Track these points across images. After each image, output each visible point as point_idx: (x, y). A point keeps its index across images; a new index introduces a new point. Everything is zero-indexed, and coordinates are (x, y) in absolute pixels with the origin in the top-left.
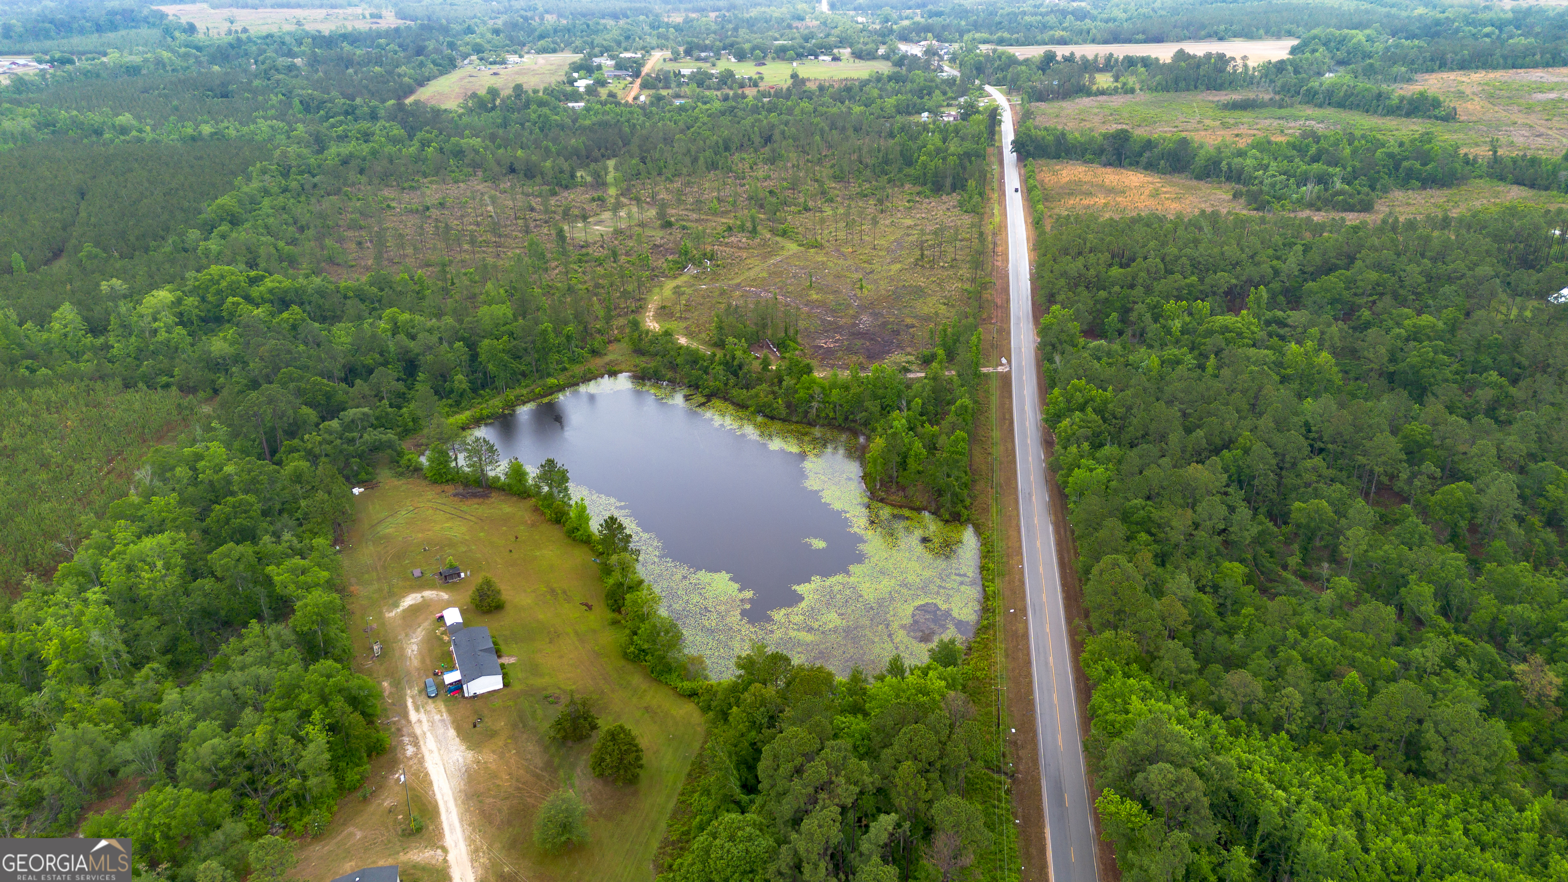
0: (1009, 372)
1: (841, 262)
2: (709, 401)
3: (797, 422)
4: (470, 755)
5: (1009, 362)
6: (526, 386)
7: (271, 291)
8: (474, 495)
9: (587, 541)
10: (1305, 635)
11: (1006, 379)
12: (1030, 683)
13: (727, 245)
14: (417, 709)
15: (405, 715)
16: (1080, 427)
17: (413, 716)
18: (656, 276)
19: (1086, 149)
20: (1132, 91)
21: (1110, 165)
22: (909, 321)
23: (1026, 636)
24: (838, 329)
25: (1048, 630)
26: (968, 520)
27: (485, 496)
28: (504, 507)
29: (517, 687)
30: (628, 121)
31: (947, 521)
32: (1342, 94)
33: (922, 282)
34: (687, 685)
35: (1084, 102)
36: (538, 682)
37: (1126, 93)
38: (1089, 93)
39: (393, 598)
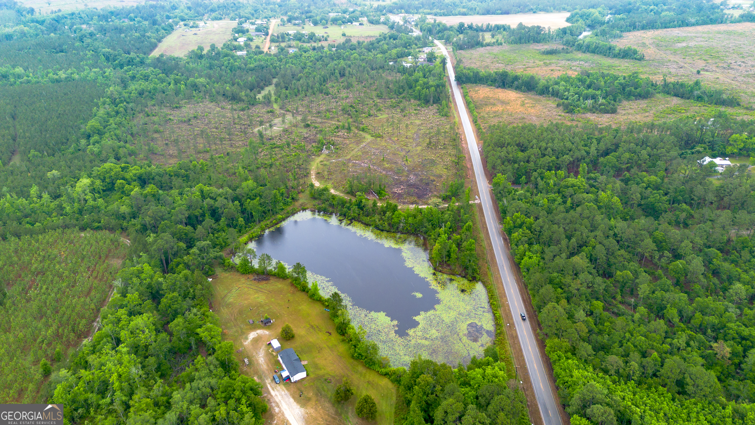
0: (481, 203)
1: (393, 145)
2: (352, 222)
3: (394, 232)
4: (303, 410)
5: (479, 198)
6: (268, 219)
7: (135, 175)
8: (263, 279)
9: (320, 300)
10: (632, 335)
11: (480, 206)
12: (524, 360)
13: (338, 136)
14: (273, 390)
15: (269, 393)
16: (523, 236)
17: (273, 393)
18: (310, 156)
19: (488, 79)
20: (501, 44)
21: (500, 87)
22: (432, 178)
23: (517, 337)
24: (401, 183)
25: (525, 334)
26: (479, 280)
27: (267, 280)
28: (279, 285)
29: (312, 376)
30: (272, 64)
31: (470, 281)
32: (593, 47)
33: (433, 157)
34: (383, 370)
35: (480, 50)
36: (321, 372)
37: (498, 45)
38: (482, 46)
39: (243, 334)
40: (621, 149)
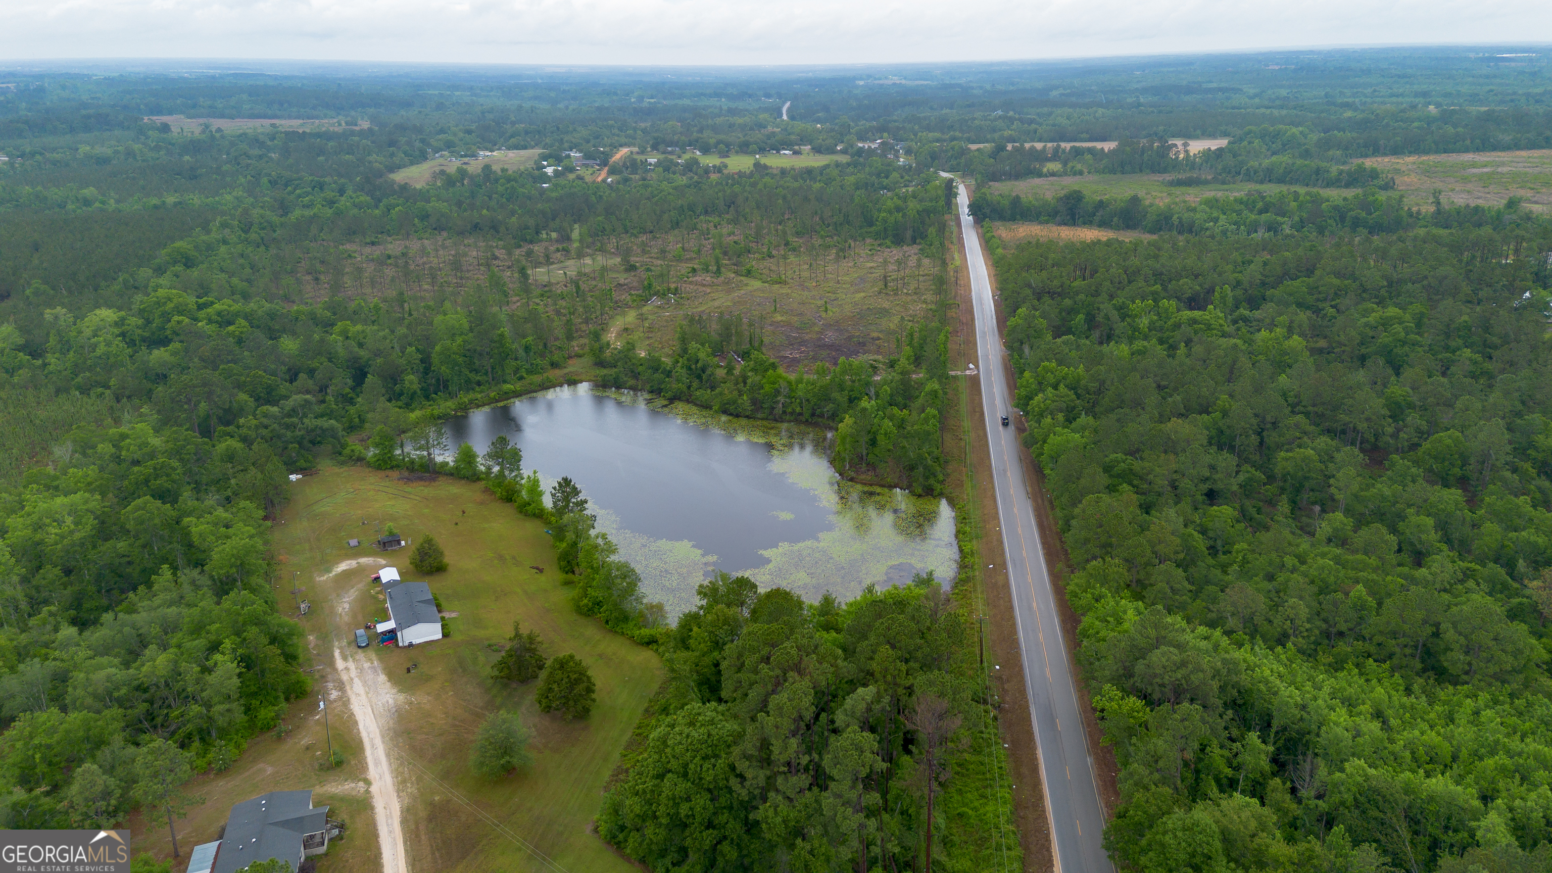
0: (978, 374)
1: (806, 293)
2: (671, 403)
3: (762, 419)
4: (401, 697)
5: (977, 367)
6: (481, 392)
7: (219, 314)
8: (421, 479)
9: (539, 515)
10: (1303, 562)
11: (975, 381)
12: (1014, 625)
13: (691, 283)
14: (345, 658)
15: (331, 663)
16: (1053, 401)
17: (340, 664)
18: (620, 307)
19: (1040, 213)
20: (1081, 173)
21: (1065, 224)
22: (875, 335)
23: (1007, 586)
24: (803, 343)
25: (1030, 580)
26: (941, 495)
27: (434, 480)
28: (454, 489)
29: (457, 637)
30: (595, 194)
31: (920, 496)
32: (1281, 171)
33: (886, 305)
34: (645, 632)
35: (1037, 181)
36: (481, 633)
37: (1075, 174)
38: (1040, 175)
39: (326, 564)
40: (1318, 273)
